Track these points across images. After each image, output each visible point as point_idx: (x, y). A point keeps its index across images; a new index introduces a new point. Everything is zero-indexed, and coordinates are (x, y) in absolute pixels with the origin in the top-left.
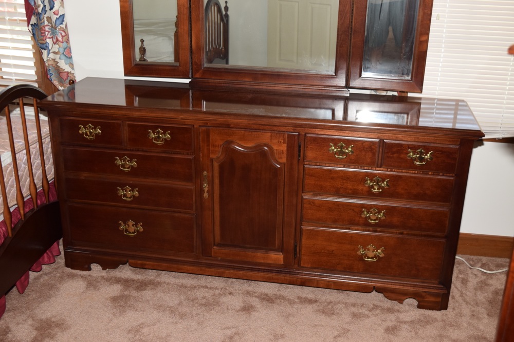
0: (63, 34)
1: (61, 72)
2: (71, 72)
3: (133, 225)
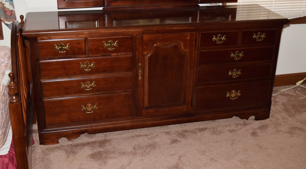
1: (6, 11)
2: (13, 10)
3: (91, 106)
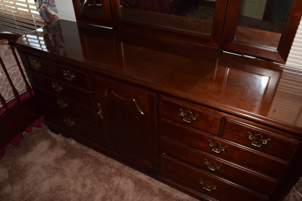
1: (49, 15)
2: (55, 15)
3: (70, 121)
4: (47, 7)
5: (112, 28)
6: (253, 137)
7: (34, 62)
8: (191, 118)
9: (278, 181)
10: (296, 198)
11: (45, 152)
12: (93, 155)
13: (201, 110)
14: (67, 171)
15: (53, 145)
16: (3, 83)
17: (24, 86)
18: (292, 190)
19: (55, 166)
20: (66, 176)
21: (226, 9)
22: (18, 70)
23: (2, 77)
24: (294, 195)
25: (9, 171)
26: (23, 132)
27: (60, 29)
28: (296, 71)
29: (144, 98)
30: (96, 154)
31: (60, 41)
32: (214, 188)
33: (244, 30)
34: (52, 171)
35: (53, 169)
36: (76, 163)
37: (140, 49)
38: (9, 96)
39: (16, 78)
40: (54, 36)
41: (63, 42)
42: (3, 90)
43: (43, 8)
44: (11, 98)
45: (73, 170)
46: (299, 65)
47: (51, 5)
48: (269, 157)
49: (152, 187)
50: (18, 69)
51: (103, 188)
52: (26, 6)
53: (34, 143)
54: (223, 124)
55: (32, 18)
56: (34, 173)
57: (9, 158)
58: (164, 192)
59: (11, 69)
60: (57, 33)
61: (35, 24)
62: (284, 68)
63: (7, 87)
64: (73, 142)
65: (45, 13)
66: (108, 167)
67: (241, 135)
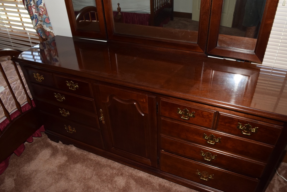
0: (43, 10)
1: (45, 32)
3: (71, 128)
4: (43, 24)
5: (106, 41)
6: (243, 127)
7: (36, 75)
8: (188, 115)
9: (266, 164)
10: (280, 181)
11: (48, 159)
12: (94, 159)
13: (197, 108)
14: (71, 175)
15: (55, 152)
16: (6, 96)
17: (24, 99)
18: (276, 175)
19: (59, 172)
20: (71, 180)
21: (209, 20)
22: (19, 84)
23: (5, 91)
24: (278, 179)
25: (15, 180)
26: (24, 142)
27: (55, 44)
28: (270, 69)
29: (145, 100)
30: (96, 158)
31: (55, 55)
32: (210, 177)
33: (223, 37)
34: (56, 176)
35: (57, 175)
36: (79, 167)
37: (135, 58)
38: (11, 109)
39: (18, 91)
40: (49, 51)
41: (58, 56)
42: (6, 103)
43: (39, 25)
44: (13, 110)
45: (77, 174)
46: (273, 64)
47: (47, 23)
48: (258, 143)
49: (152, 183)
50: (19, 82)
51: (107, 188)
52: (21, 24)
53: (36, 153)
54: (216, 118)
55: (28, 35)
56: (39, 180)
57: (13, 168)
58: (164, 186)
59: (13, 83)
60: (53, 48)
61: (31, 41)
62: (261, 68)
63: (10, 100)
64: (73, 148)
65: (41, 31)
66: (109, 168)
67: (233, 126)
